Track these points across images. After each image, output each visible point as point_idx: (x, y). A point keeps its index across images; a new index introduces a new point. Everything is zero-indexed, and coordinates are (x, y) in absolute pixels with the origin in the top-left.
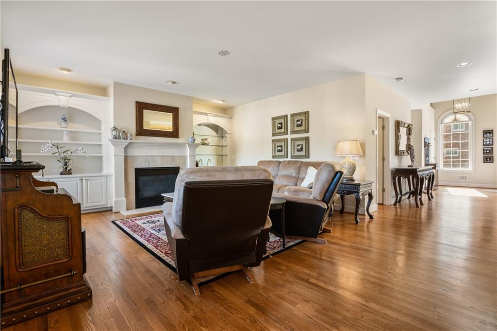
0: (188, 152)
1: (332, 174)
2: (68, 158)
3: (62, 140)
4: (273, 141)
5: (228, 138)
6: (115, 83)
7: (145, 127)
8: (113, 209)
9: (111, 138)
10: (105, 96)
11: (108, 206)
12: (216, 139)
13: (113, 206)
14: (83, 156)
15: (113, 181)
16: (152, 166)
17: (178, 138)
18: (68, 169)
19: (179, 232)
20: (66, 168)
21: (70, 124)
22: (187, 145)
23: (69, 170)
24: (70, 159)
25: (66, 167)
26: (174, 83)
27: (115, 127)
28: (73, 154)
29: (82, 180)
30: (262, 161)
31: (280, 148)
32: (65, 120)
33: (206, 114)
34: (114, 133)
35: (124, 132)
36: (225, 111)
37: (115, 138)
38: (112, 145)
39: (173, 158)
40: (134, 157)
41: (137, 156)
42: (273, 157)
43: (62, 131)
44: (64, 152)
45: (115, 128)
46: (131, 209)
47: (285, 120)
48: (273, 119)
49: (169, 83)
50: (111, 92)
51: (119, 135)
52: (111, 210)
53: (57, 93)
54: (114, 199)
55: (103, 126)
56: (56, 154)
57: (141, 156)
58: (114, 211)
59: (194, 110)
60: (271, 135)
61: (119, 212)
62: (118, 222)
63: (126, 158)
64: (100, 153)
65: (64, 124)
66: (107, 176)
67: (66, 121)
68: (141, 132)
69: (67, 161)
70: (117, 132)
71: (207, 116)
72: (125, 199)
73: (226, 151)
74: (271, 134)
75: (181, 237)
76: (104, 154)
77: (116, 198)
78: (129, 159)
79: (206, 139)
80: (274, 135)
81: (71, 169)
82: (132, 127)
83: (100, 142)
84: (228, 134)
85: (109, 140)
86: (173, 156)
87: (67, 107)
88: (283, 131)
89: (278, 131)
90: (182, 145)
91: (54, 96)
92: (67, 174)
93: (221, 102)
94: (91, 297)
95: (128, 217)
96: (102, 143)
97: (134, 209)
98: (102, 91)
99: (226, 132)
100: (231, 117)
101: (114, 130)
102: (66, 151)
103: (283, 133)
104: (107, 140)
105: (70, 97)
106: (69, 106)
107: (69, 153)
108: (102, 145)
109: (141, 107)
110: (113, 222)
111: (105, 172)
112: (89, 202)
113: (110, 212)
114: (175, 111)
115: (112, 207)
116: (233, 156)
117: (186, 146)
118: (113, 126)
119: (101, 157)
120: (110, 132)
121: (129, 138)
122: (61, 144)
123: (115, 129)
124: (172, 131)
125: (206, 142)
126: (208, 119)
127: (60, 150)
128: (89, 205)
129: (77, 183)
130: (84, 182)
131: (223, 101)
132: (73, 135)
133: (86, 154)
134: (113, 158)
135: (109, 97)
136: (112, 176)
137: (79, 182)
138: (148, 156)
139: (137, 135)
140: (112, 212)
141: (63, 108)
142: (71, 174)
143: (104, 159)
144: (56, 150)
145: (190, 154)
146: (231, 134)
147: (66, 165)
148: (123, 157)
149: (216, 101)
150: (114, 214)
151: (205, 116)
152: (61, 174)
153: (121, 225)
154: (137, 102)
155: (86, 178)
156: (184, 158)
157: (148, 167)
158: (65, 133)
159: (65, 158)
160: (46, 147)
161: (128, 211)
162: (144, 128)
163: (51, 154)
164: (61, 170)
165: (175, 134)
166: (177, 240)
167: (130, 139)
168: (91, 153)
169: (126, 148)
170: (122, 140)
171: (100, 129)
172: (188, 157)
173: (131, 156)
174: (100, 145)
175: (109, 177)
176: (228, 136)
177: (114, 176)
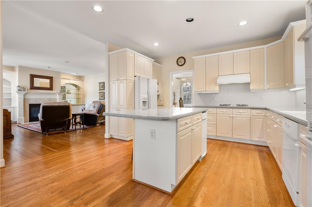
0: (58, 97)
1: (100, 105)
4: (99, 92)
5: (81, 90)
6: (19, 66)
7: (35, 86)
9: (17, 90)
10: (14, 71)
11: (15, 121)
12: (76, 90)
13: (17, 121)
17: (52, 90)
19: (42, 118)
26: (49, 67)
30: (95, 101)
31: (102, 96)
33: (69, 79)
34: (18, 88)
35: (23, 88)
36: (80, 78)
37: (19, 90)
38: (17, 94)
40: (29, 99)
41: (30, 99)
42: (100, 99)
46: (27, 122)
47: (104, 84)
48: (99, 83)
49: (47, 68)
50: (17, 69)
51: (21, 89)
52: (16, 123)
54: (18, 118)
55: (12, 85)
57: (32, 99)
59: (61, 77)
61: (20, 123)
64: (10, 97)
66: (14, 108)
68: (33, 87)
72: (24, 118)
73: (80, 96)
75: (42, 120)
76: (12, 97)
78: (26, 100)
79: (69, 91)
80: (100, 90)
82: (28, 85)
89: (101, 88)
90: (55, 94)
94: (14, 137)
96: (12, 92)
98: (12, 69)
99: (80, 88)
100: (83, 81)
103: (103, 89)
104: (15, 91)
109: (33, 77)
110: (18, 126)
111: (12, 106)
114: (51, 78)
116: (83, 99)
117: (57, 94)
118: (18, 85)
119: (11, 99)
120: (16, 88)
123: (19, 86)
124: (49, 87)
125: (69, 92)
126: (70, 82)
131: (77, 74)
134: (18, 99)
135: (16, 71)
136: (17, 107)
138: (36, 98)
139: (30, 89)
143: (12, 100)
148: (23, 100)
149: (74, 74)
153: (22, 126)
154: (30, 75)
161: (25, 123)
165: (51, 88)
166: (41, 121)
167: (27, 91)
169: (24, 95)
170: (23, 91)
171: (10, 86)
172: (58, 99)
173: (27, 99)
174: (10, 93)
175: (15, 108)
176: (81, 89)
177: (18, 108)
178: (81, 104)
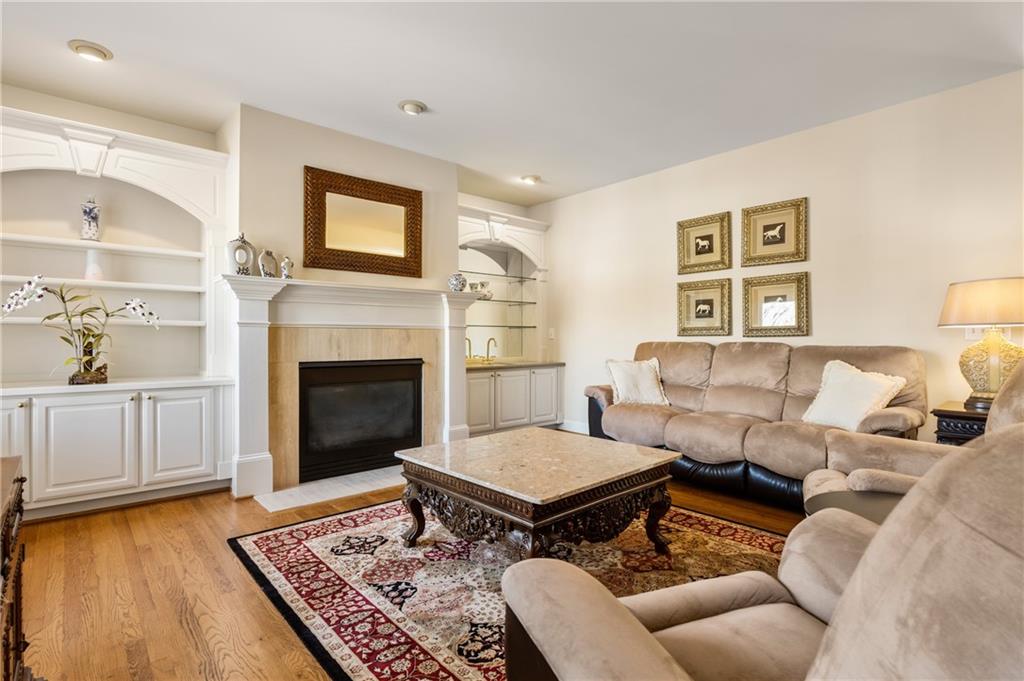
0: (445, 316)
2: (97, 332)
3: (83, 278)
4: (681, 287)
5: (537, 282)
6: (245, 108)
7: (330, 245)
8: (234, 486)
9: (231, 270)
10: (215, 150)
11: (219, 477)
12: (503, 282)
13: (234, 476)
14: (142, 326)
15: (234, 399)
16: (347, 356)
17: (420, 277)
18: (96, 365)
20: (89, 363)
21: (110, 231)
22: (444, 296)
23: (99, 369)
24: (99, 337)
25: (87, 358)
27: (242, 240)
28: (111, 320)
29: (137, 400)
30: (651, 344)
32: (91, 215)
33: (486, 217)
34: (240, 256)
35: (269, 254)
37: (243, 271)
38: (234, 294)
39: (407, 333)
40: (297, 329)
41: (307, 328)
42: (683, 332)
43: (83, 250)
44: (82, 314)
45: (244, 242)
46: (287, 486)
47: (722, 226)
48: (682, 226)
50: (234, 137)
51: (254, 262)
52: (228, 490)
53: (66, 130)
54: (236, 458)
55: (209, 239)
56: (55, 320)
57: (317, 327)
58: (235, 493)
60: (676, 271)
61: (251, 497)
62: (248, 545)
63: (274, 332)
64: (199, 318)
65: (89, 230)
66: (215, 388)
67: (95, 218)
68: (319, 256)
69: (91, 339)
70: (248, 254)
71: (488, 221)
72: (268, 456)
74: (675, 269)
76: (209, 320)
77: (241, 453)
78: (283, 335)
79: (483, 285)
80: (684, 269)
81: (105, 367)
82: (292, 241)
83: (199, 285)
84: (540, 271)
85: (225, 276)
86: (407, 329)
87: (98, 174)
88: (718, 259)
89: (695, 259)
90: (432, 296)
91: (58, 139)
92: (91, 382)
93: (529, 182)
95: (281, 520)
96: (206, 286)
97: (294, 485)
98: (208, 134)
99: (533, 267)
101: (239, 248)
102: (91, 310)
103: (716, 263)
104: (219, 277)
105: (109, 147)
106: (106, 173)
107: (100, 315)
108: (204, 293)
109: (320, 184)
110: (233, 543)
111: (209, 375)
112: (159, 468)
113: (224, 496)
114: (411, 200)
115: (230, 480)
116: (552, 330)
117: (441, 299)
118: (237, 235)
119: (200, 330)
120: (226, 253)
121: (285, 272)
122: (72, 288)
123: (243, 244)
124: (402, 256)
126: (491, 230)
127: (70, 306)
128: (159, 476)
129: (123, 410)
130: (146, 405)
131: (537, 179)
132: (119, 262)
133: (153, 321)
134: (235, 332)
135: (227, 151)
136: (231, 386)
137: (129, 407)
138: (339, 327)
139: (306, 265)
140: (231, 498)
141: (86, 179)
142: (104, 381)
143: (209, 335)
144: (58, 307)
145: (450, 321)
146: (546, 271)
147: (90, 353)
148: (266, 329)
149: (518, 181)
150: (234, 505)
151: (484, 222)
152: (73, 381)
153: (259, 559)
154: (308, 169)
155: (152, 394)
156: (435, 334)
157: (335, 359)
158: (91, 255)
159: (86, 332)
160: (21, 294)
161: (279, 493)
162: (328, 246)
163: (39, 320)
164: (74, 368)
165: (410, 265)
167: (288, 277)
168: (170, 316)
169: (275, 303)
170: (264, 279)
171: (199, 249)
172: (447, 332)
173: (287, 328)
174: (199, 294)
175: (221, 389)
176: (539, 276)
177: (237, 388)
178: (539, 361)
